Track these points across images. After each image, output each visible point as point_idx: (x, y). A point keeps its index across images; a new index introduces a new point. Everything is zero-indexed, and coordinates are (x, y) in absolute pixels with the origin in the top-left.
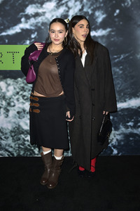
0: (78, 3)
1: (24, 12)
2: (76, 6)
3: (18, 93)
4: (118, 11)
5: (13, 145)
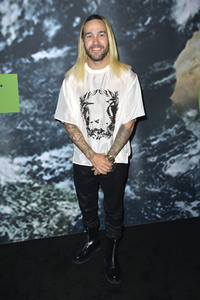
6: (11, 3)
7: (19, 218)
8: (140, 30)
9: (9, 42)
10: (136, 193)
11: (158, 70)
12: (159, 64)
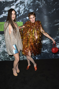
0: (23, 6)
1: (4, 10)
2: (23, 7)
3: (3, 39)
4: (37, 9)
5: (3, 57)
6: (22, 5)
7: (21, 55)
8: (52, 12)
9: (22, 14)
10: (48, 51)
11: (56, 22)
12: (56, 20)
